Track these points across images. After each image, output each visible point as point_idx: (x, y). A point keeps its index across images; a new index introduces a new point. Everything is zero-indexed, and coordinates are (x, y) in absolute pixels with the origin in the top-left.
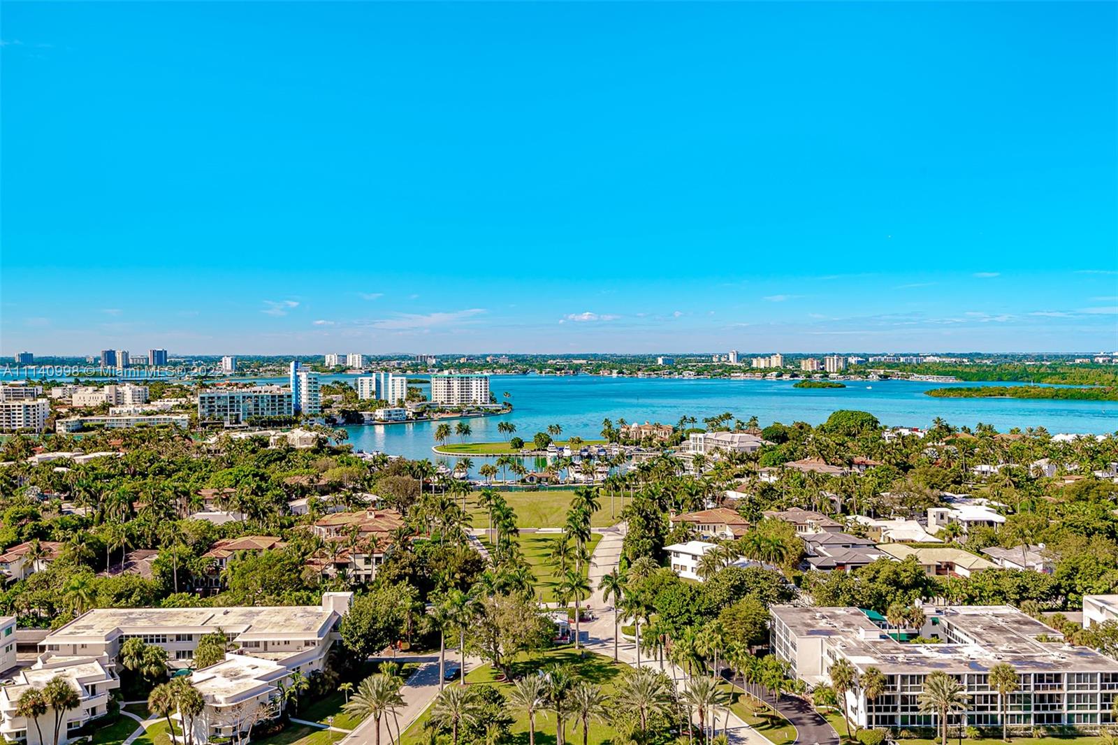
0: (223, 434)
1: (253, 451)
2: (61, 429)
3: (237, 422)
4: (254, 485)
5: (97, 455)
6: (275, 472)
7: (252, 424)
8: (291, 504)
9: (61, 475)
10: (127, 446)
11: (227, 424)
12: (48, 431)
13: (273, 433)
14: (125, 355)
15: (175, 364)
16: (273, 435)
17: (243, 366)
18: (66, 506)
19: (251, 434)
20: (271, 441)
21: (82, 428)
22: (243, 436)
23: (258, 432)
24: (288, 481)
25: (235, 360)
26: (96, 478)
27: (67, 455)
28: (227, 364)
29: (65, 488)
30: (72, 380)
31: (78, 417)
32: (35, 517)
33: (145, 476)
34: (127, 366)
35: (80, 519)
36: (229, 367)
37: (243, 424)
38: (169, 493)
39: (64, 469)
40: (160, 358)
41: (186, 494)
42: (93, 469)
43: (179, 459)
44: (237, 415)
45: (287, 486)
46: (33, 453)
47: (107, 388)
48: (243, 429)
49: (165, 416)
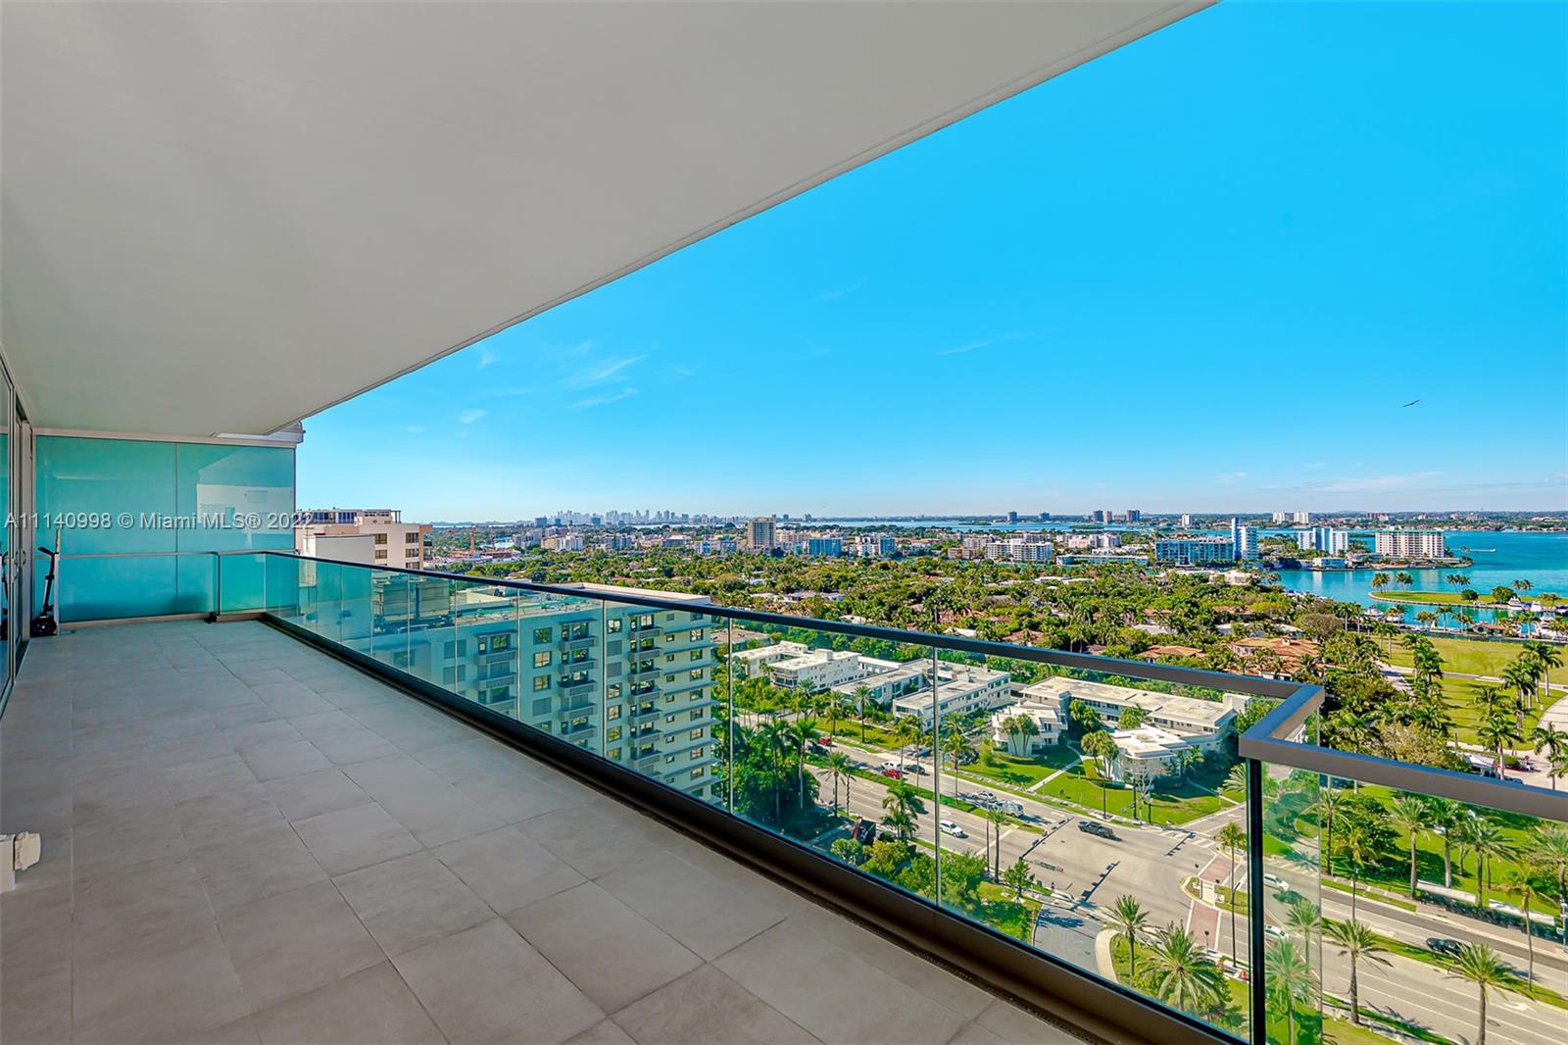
0: (1170, 571)
1: (1193, 585)
2: (1060, 562)
3: (1186, 563)
4: (1186, 610)
5: (1078, 580)
6: (1206, 602)
7: (1198, 565)
8: (1218, 627)
9: (1052, 591)
10: (1100, 575)
11: (1177, 564)
12: (1051, 563)
13: (1212, 572)
14: (1110, 514)
15: (1146, 520)
16: (1212, 574)
17: (1197, 522)
18: (1054, 611)
19: (1193, 572)
20: (1211, 578)
21: (1072, 561)
22: (1187, 573)
23: (1202, 571)
24: (1216, 609)
25: (1192, 518)
26: (1073, 595)
27: (1059, 579)
28: (1186, 520)
29: (1055, 600)
30: (1071, 530)
31: (1071, 555)
32: (1030, 615)
33: (1106, 596)
34: (1110, 522)
35: (1060, 620)
36: (1187, 522)
37: (1191, 564)
38: (1121, 609)
39: (1056, 588)
40: (1134, 516)
41: (1134, 611)
42: (1073, 589)
43: (1134, 587)
44: (1187, 558)
45: (1215, 613)
46: (1038, 576)
47: (1091, 536)
48: (1190, 568)
49: (1131, 556)
